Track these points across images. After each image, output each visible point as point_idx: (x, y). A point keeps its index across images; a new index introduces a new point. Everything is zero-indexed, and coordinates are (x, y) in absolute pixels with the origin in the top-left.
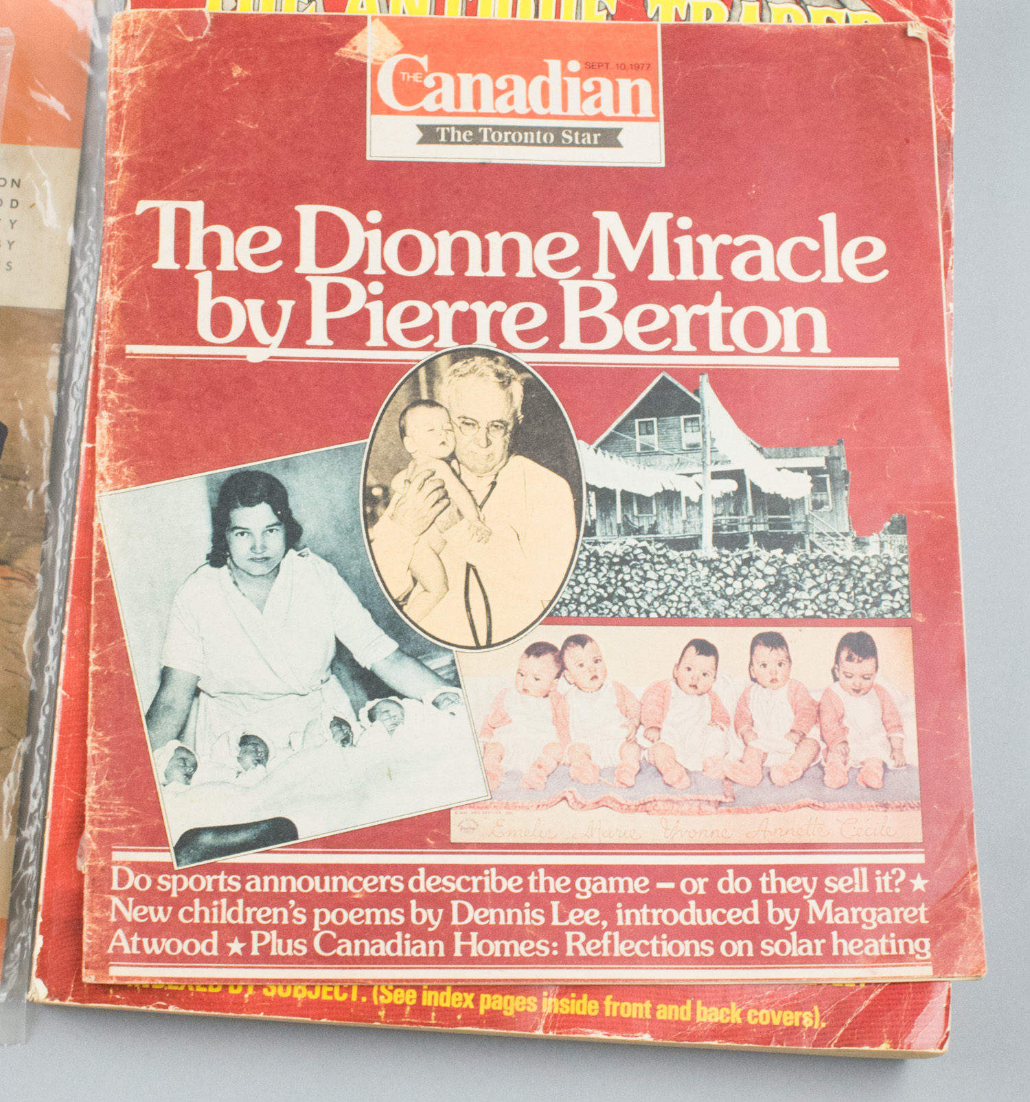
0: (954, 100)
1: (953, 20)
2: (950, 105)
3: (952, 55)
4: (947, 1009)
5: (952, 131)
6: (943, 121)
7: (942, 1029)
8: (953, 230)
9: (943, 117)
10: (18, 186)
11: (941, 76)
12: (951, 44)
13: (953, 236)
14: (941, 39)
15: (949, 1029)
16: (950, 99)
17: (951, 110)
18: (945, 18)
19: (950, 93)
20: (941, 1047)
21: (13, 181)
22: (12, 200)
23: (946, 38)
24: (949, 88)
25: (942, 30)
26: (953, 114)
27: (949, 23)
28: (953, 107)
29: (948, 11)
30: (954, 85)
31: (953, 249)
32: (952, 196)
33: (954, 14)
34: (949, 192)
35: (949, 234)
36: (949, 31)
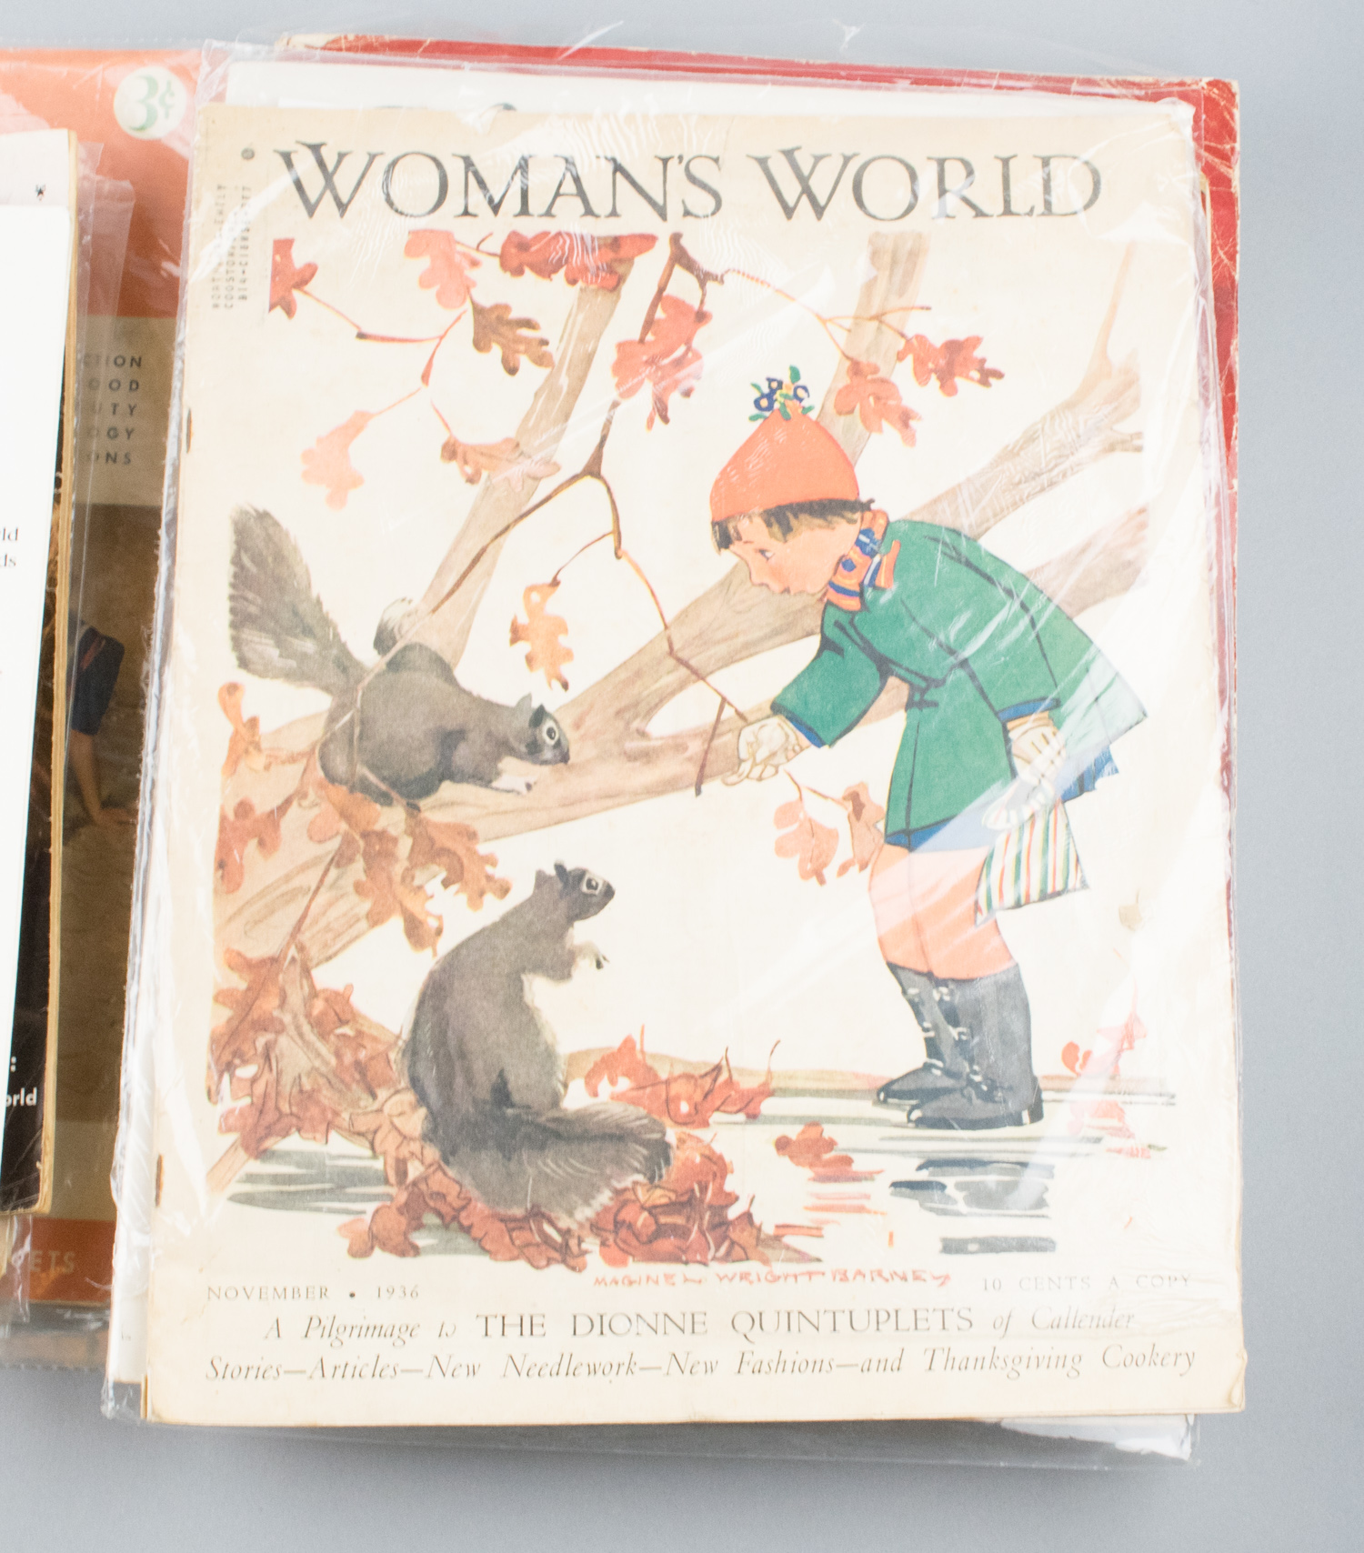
0: (1239, 240)
1: (1237, 146)
2: (1235, 245)
3: (1236, 187)
5: (1237, 277)
6: (1226, 265)
8: (1237, 393)
9: (1226, 261)
10: (139, 365)
11: (1223, 212)
12: (1236, 175)
13: (1237, 399)
14: (1223, 169)
16: (1234, 239)
17: (1236, 252)
18: (1228, 143)
19: (1235, 232)
21: (133, 359)
22: (131, 383)
23: (1230, 167)
24: (1233, 226)
25: (1226, 157)
26: (1238, 257)
27: (1233, 149)
28: (1238, 248)
29: (1231, 135)
30: (1239, 222)
31: (1237, 415)
32: (1236, 353)
33: (1238, 138)
34: (1232, 348)
35: (1233, 398)
36: (1233, 159)
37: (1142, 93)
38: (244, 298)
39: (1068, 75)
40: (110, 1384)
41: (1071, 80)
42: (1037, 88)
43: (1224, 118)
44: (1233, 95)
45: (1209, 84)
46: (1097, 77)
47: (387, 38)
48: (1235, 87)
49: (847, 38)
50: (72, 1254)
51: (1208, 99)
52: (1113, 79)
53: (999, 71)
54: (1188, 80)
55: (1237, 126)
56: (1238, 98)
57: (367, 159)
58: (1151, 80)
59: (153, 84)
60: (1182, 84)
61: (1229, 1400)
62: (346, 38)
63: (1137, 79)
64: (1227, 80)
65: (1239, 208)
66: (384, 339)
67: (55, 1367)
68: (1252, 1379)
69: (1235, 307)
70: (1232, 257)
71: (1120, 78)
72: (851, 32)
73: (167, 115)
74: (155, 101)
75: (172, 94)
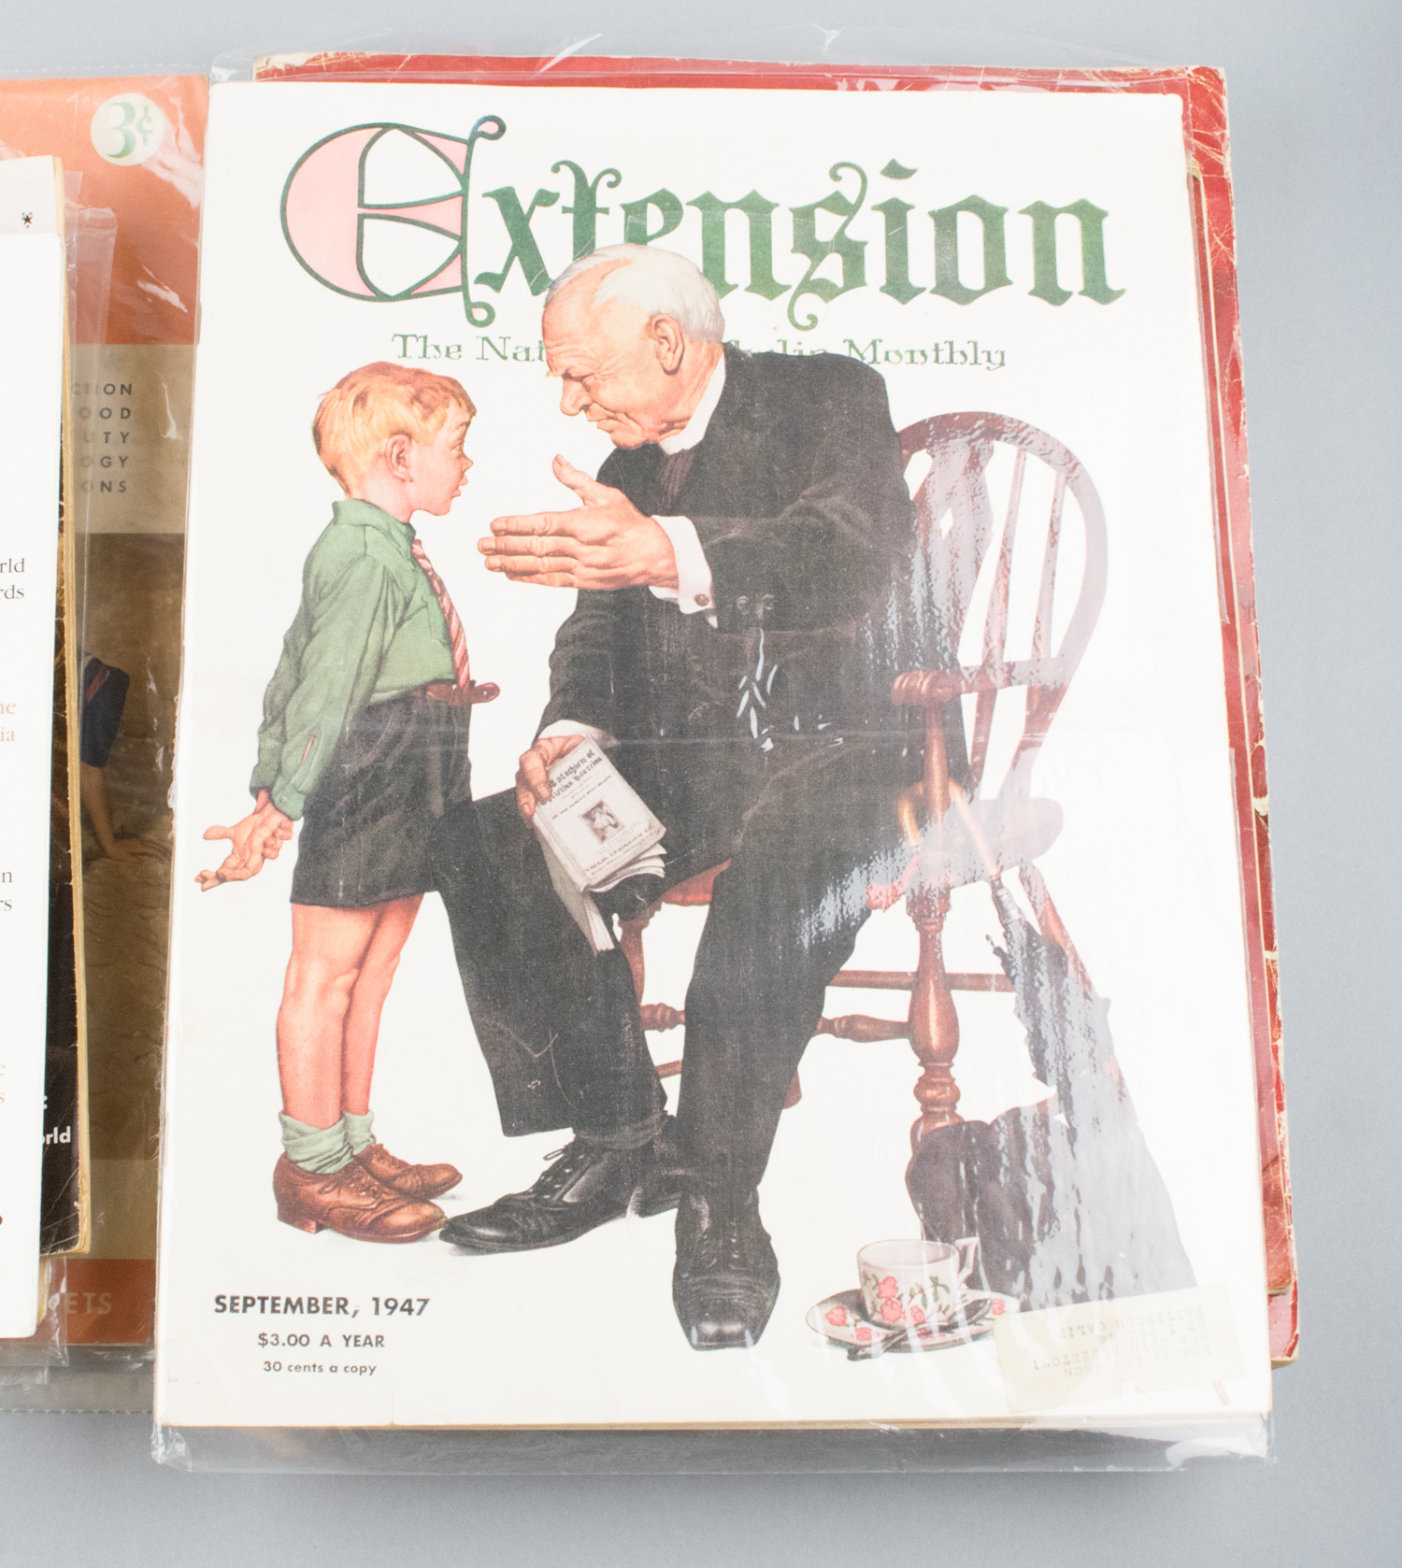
0: (1234, 226)
1: (1227, 132)
2: (1231, 231)
3: (1229, 173)
4: (1294, 1307)
5: (1235, 263)
6: (1223, 251)
7: (1289, 1332)
8: (1243, 378)
9: (1223, 247)
10: (129, 392)
11: (1217, 199)
12: (1227, 161)
13: (1243, 385)
14: (1214, 156)
15: (1297, 1331)
16: (1230, 226)
17: (1232, 238)
18: (1217, 130)
19: (1230, 218)
20: (1290, 1354)
21: (123, 386)
22: (123, 409)
23: (1221, 154)
24: (1228, 212)
25: (1215, 144)
26: (1235, 242)
27: (1223, 136)
28: (1234, 234)
29: (1221, 122)
30: (1233, 208)
32: (1240, 338)
33: (1228, 125)
34: (1235, 333)
35: (1238, 383)
36: (1223, 146)
37: (1127, 84)
39: (1054, 69)
40: (160, 1428)
41: (1056, 73)
42: (1022, 83)
43: (1212, 105)
44: (1220, 82)
45: (1196, 71)
46: (1083, 69)
47: (369, 54)
48: (1222, 74)
49: (829, 41)
50: (108, 1295)
51: (1195, 87)
52: (1098, 70)
53: (983, 67)
54: (1174, 69)
55: (1226, 112)
56: (1225, 85)
58: (1137, 70)
59: (129, 109)
60: (1168, 73)
62: (326, 55)
63: (1122, 70)
64: (1213, 68)
65: (1233, 194)
67: (96, 1411)
69: (1234, 293)
70: (1229, 243)
71: (1106, 69)
73: (145, 140)
74: (132, 128)
75: (150, 120)
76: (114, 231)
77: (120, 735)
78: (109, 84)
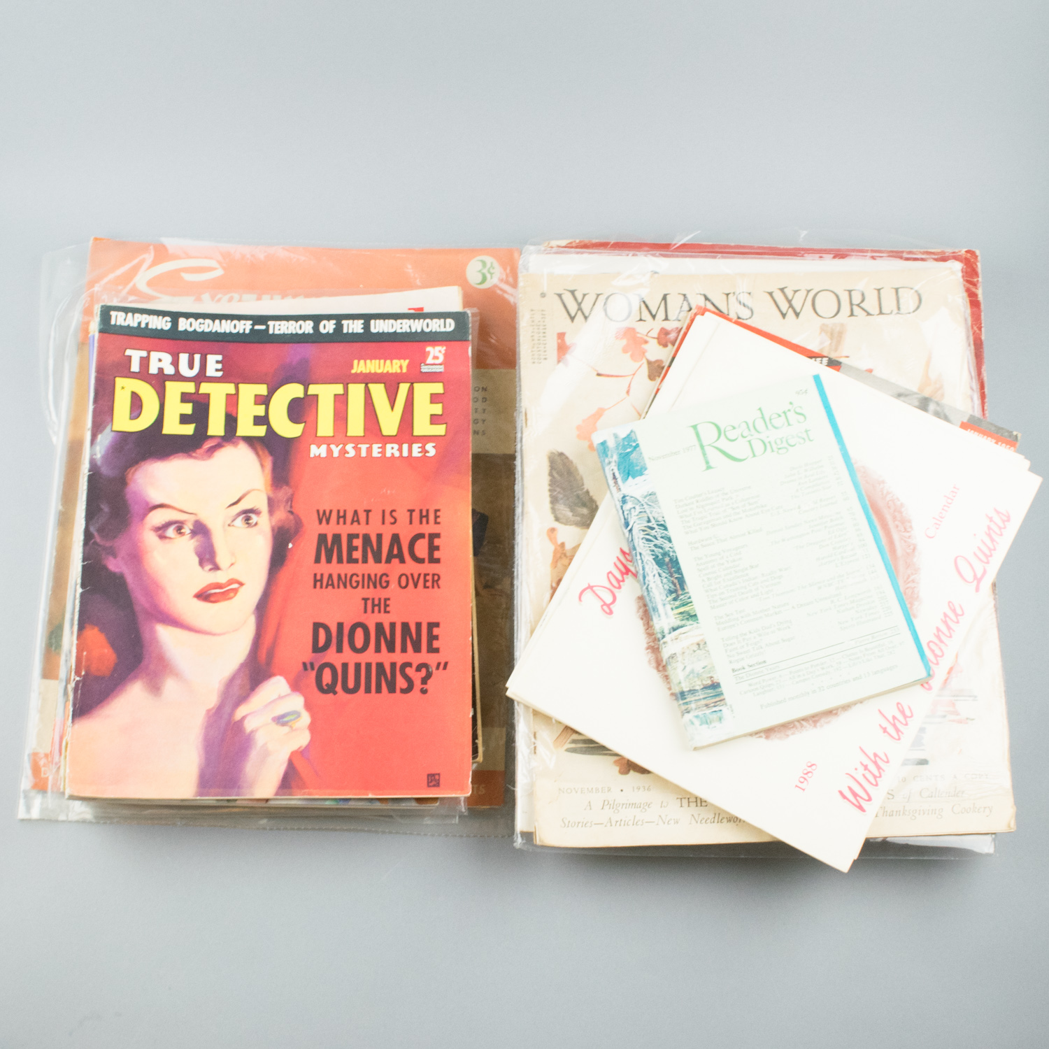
0: (983, 322)
1: (980, 279)
2: (981, 324)
3: (980, 297)
5: (983, 338)
6: (978, 333)
8: (986, 390)
9: (978, 331)
10: (486, 391)
11: (975, 309)
12: (980, 292)
14: (974, 290)
16: (981, 321)
17: (982, 327)
18: (976, 278)
19: (981, 318)
21: (483, 388)
22: (483, 399)
23: (977, 289)
24: (980, 315)
25: (975, 285)
26: (983, 329)
27: (978, 281)
28: (983, 325)
29: (976, 274)
30: (982, 313)
31: (986, 400)
32: (985, 372)
33: (980, 276)
34: (982, 370)
35: (984, 392)
36: (978, 285)
37: (936, 257)
38: (545, 359)
39: (901, 250)
40: (518, 832)
41: (902, 252)
42: (889, 256)
43: (974, 267)
44: (977, 257)
45: (967, 252)
46: (914, 250)
47: (594, 241)
48: (978, 253)
49: (802, 236)
50: (484, 786)
51: (966, 259)
52: (922, 250)
53: (870, 249)
54: (957, 251)
55: (979, 269)
56: (979, 258)
57: (595, 296)
58: (939, 250)
59: (484, 263)
60: (954, 253)
61: (1009, 826)
62: (575, 242)
63: (933, 251)
64: (974, 250)
65: (982, 307)
66: (608, 376)
68: (1018, 816)
69: (983, 352)
70: (980, 329)
71: (925, 250)
72: (804, 233)
73: (491, 278)
74: (485, 271)
75: (493, 268)
76: (478, 318)
77: (485, 543)
78: (474, 252)
